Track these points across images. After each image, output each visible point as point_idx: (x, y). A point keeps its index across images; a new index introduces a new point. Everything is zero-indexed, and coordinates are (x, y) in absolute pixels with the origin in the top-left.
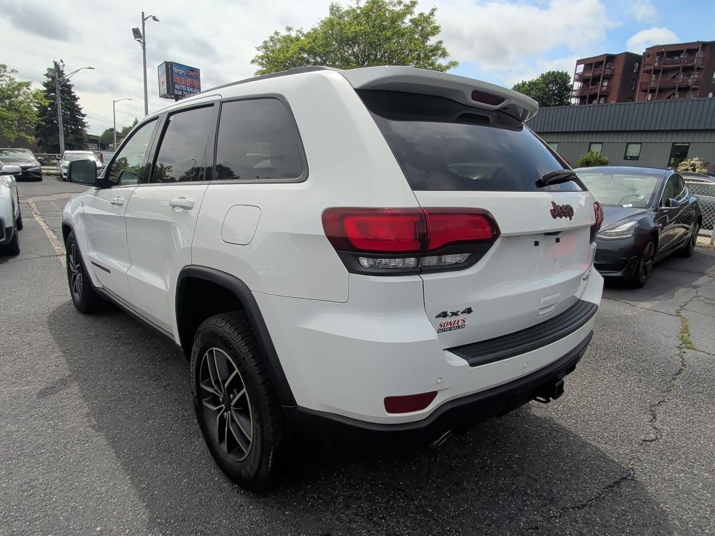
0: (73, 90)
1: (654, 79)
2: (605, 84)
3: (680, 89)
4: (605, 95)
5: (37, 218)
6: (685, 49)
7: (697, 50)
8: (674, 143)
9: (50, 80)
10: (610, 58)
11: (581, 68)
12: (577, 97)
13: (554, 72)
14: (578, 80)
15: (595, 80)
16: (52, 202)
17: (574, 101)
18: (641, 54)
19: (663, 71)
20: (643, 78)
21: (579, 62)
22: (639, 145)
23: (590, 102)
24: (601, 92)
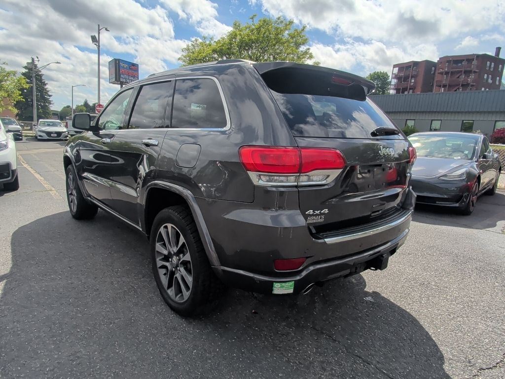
0: (43, 78)
1: (445, 78)
2: (413, 81)
3: (462, 85)
4: (413, 88)
5: (25, 166)
6: (465, 59)
7: (473, 60)
8: (463, 120)
9: (27, 71)
10: (415, 64)
11: (396, 70)
12: (394, 89)
13: (378, 72)
14: (395, 78)
15: (406, 78)
16: (33, 155)
17: (392, 92)
18: (436, 61)
19: (451, 72)
20: (437, 78)
21: (395, 66)
22: (440, 121)
23: (403, 92)
24: (410, 86)
